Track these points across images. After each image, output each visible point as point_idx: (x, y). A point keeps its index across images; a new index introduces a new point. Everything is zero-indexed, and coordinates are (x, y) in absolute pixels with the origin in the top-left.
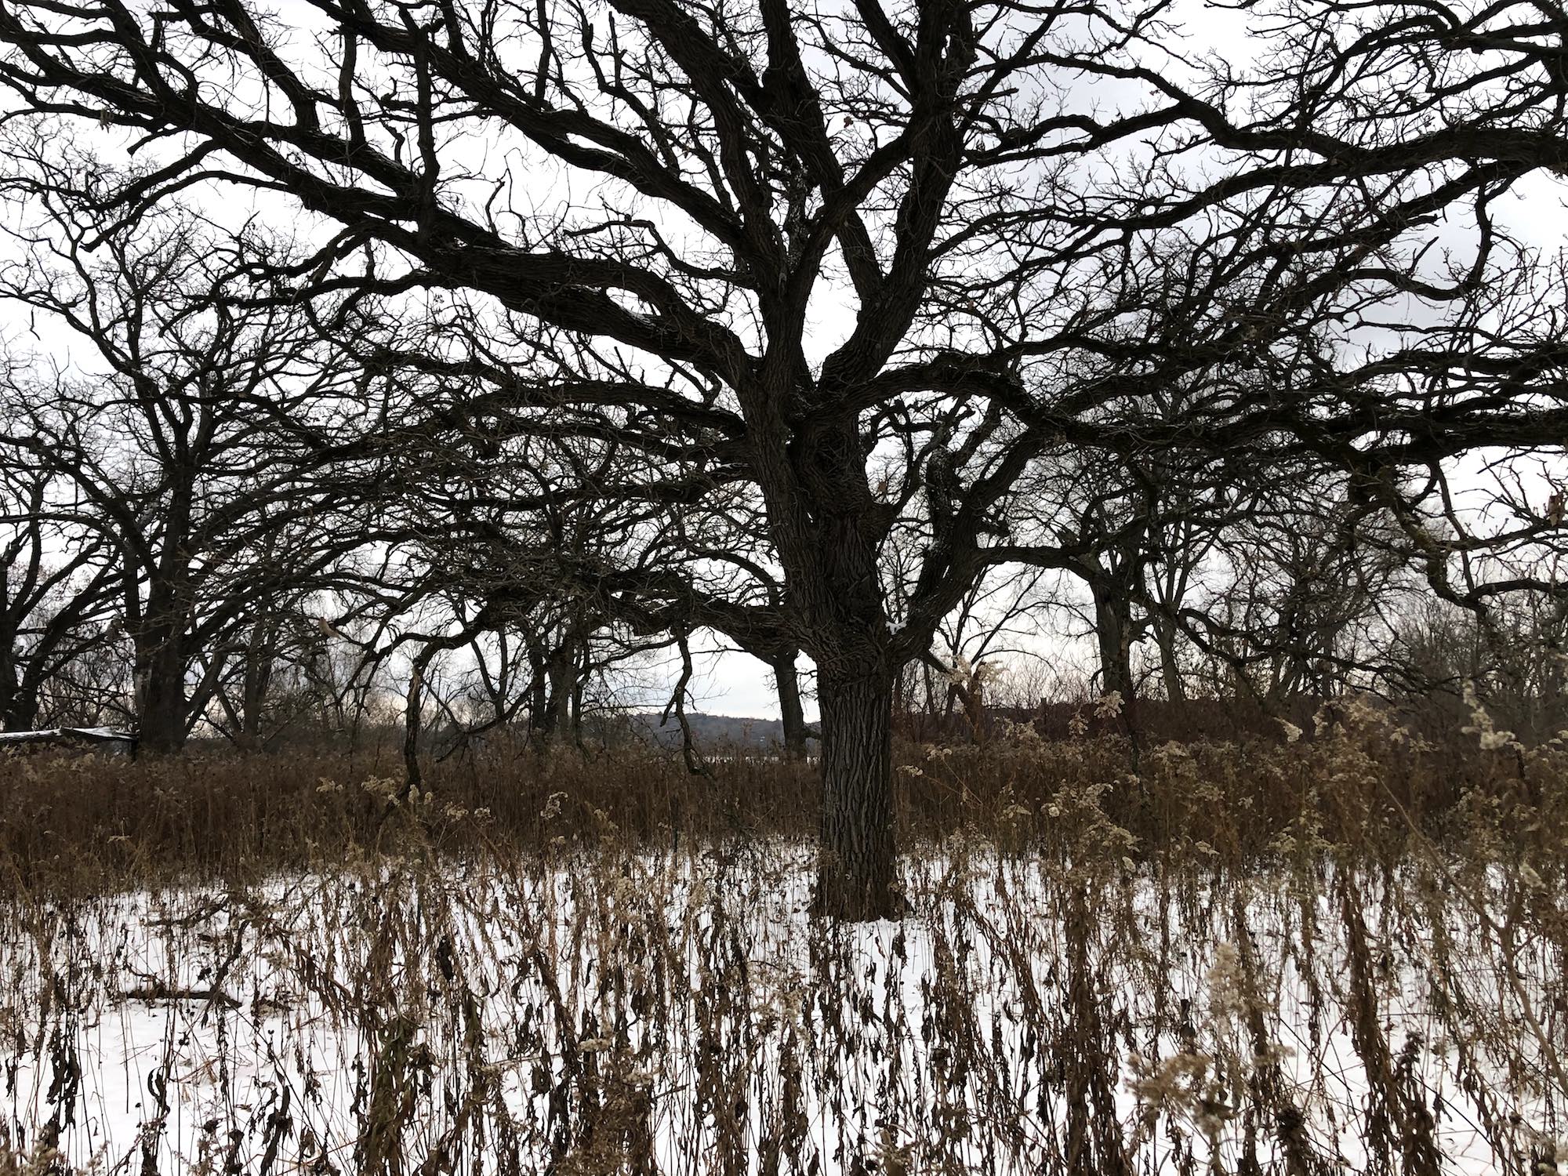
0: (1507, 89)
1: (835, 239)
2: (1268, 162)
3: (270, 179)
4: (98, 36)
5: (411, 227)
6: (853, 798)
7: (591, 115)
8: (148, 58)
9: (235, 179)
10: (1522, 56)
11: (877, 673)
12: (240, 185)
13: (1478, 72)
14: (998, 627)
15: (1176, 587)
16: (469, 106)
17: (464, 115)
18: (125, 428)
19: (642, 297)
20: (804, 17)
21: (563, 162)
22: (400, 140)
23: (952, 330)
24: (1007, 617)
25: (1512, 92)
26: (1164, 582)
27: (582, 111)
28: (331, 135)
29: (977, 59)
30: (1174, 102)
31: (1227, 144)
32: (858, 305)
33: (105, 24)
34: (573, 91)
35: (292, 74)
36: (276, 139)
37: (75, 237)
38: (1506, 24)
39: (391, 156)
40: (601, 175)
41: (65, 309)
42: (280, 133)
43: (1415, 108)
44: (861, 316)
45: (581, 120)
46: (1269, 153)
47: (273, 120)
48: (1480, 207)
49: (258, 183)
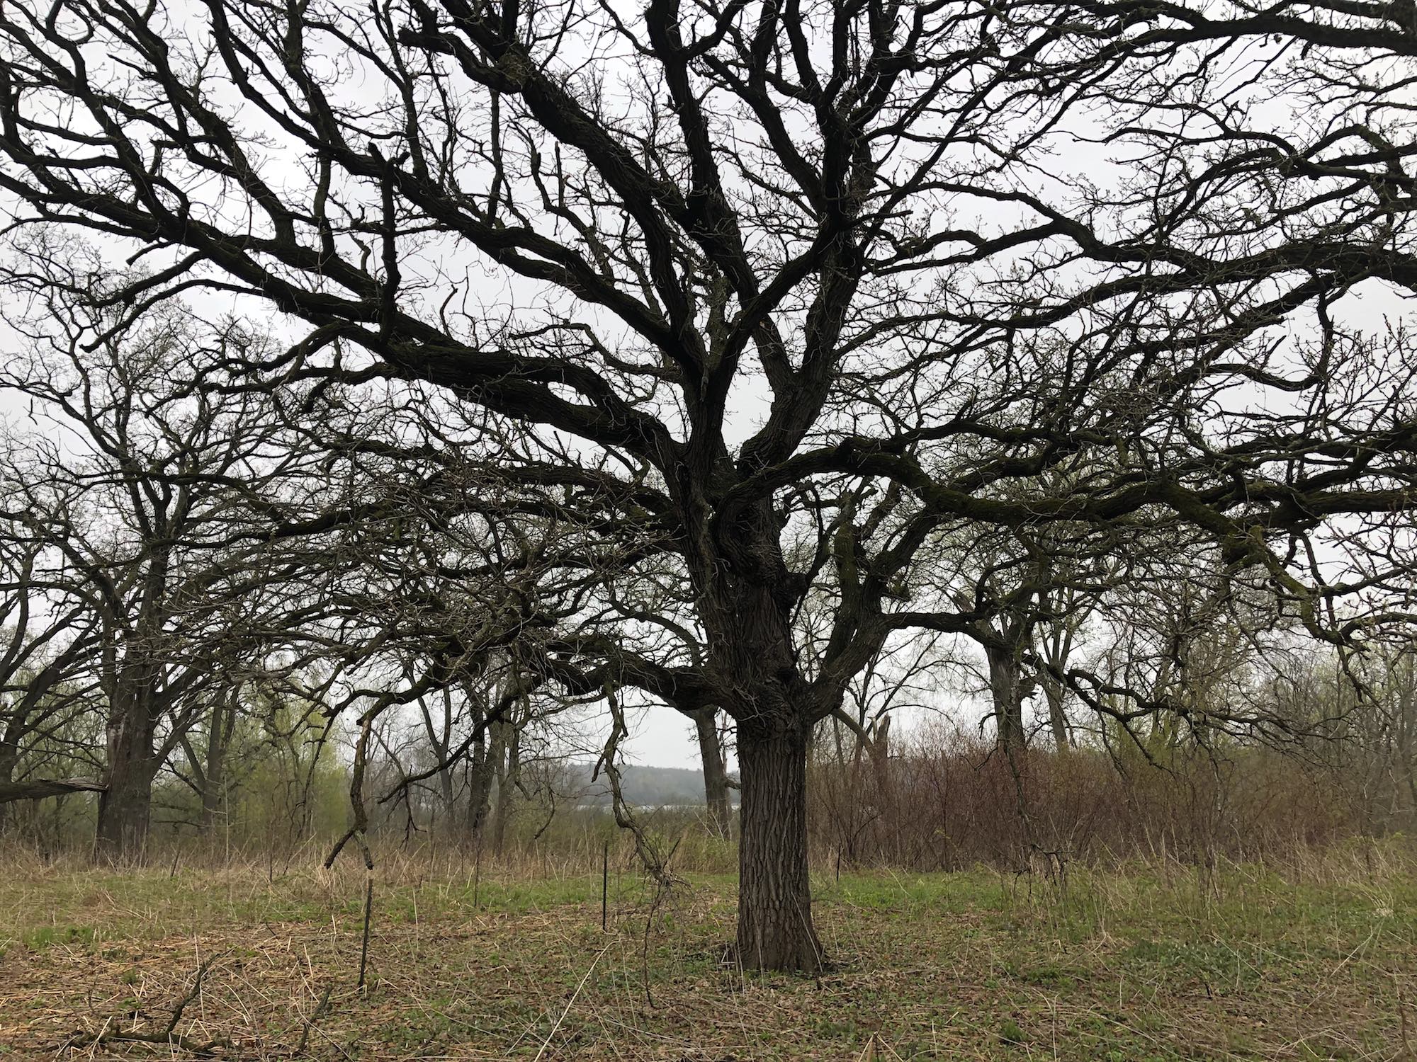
0: (1341, 208)
1: (751, 339)
2: (1133, 272)
3: (250, 286)
4: (103, 161)
5: (374, 328)
6: (771, 848)
7: (536, 231)
8: (146, 182)
9: (219, 286)
10: (1352, 181)
11: (792, 730)
12: (223, 292)
13: (1314, 196)
14: (900, 684)
15: (1061, 646)
16: (430, 221)
17: (425, 229)
18: (111, 504)
19: (580, 391)
20: (725, 150)
21: (512, 271)
22: (367, 251)
23: (855, 418)
24: (909, 675)
25: (1347, 212)
26: (1050, 642)
27: (529, 229)
28: (305, 247)
29: (875, 185)
30: (1048, 220)
31: (1096, 258)
32: (771, 397)
33: (111, 151)
34: (521, 211)
35: (274, 195)
36: (257, 251)
37: (74, 334)
38: (1338, 155)
39: (359, 267)
40: (545, 283)
41: (62, 399)
42: (260, 245)
43: (1261, 227)
44: (774, 407)
45: (527, 236)
46: (1135, 265)
47: (254, 234)
48: (1321, 310)
49: (239, 290)
